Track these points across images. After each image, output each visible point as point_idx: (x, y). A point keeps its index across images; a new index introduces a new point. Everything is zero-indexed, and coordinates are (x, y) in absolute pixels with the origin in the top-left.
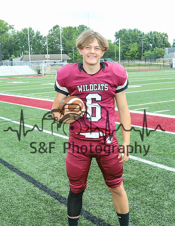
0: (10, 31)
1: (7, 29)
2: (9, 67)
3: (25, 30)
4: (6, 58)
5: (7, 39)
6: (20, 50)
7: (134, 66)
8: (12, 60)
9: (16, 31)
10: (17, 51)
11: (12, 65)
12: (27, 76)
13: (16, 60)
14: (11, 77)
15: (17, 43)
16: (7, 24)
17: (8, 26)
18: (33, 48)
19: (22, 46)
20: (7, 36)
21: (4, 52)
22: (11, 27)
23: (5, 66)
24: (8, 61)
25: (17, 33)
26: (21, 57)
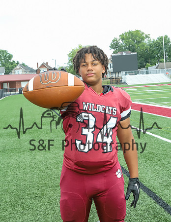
0: (146, 40)
1: (143, 39)
2: (145, 75)
3: (161, 39)
4: (142, 66)
5: (143, 48)
6: (156, 59)
8: (148, 69)
9: (152, 40)
10: (153, 60)
11: (147, 73)
12: (162, 84)
13: (152, 68)
14: (146, 86)
15: (153, 51)
16: (143, 34)
17: (144, 35)
18: (169, 56)
19: (157, 54)
20: (143, 46)
21: (140, 61)
22: (147, 37)
23: (141, 75)
24: (144, 70)
25: (153, 42)
26: (157, 65)
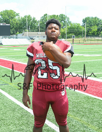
1: (15, 16)
5: (14, 22)
7: (95, 40)
8: (17, 35)
12: (25, 45)
15: (21, 24)
22: (17, 15)
25: (21, 18)
